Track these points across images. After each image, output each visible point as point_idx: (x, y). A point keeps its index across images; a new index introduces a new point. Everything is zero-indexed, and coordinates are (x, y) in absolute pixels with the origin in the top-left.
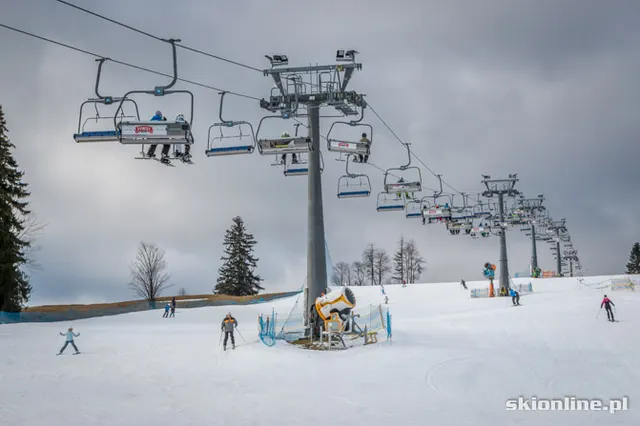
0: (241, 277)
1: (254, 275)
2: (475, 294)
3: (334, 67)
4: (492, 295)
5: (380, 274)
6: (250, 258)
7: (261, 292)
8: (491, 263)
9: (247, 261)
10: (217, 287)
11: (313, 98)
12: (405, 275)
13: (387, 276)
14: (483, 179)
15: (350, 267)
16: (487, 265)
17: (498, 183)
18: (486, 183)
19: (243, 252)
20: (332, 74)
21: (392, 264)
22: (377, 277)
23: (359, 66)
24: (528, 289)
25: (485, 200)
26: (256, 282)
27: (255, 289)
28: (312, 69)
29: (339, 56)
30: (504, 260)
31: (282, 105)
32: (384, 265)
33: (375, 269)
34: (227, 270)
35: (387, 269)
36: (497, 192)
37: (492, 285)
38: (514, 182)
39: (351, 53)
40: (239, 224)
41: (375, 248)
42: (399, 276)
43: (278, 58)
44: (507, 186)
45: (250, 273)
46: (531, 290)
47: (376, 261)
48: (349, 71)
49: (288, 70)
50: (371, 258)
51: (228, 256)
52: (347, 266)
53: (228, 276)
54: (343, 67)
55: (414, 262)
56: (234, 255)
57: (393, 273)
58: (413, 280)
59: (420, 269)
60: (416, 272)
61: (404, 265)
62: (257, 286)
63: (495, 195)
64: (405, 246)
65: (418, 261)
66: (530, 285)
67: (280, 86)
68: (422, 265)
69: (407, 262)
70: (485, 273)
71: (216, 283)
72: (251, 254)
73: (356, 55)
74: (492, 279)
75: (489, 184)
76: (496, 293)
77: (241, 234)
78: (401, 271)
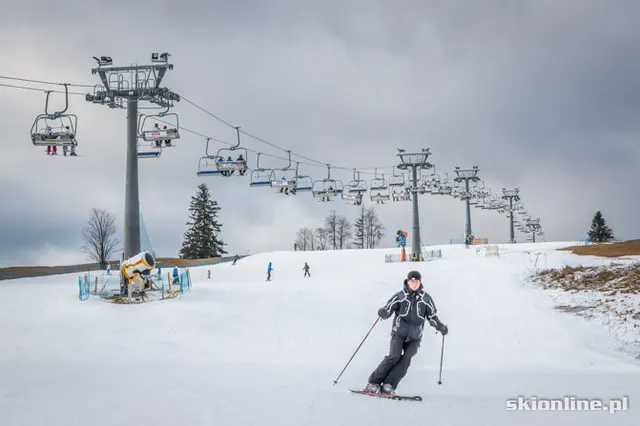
0: (205, 241)
1: (218, 239)
2: (389, 259)
3: (150, 67)
4: (404, 260)
5: (341, 240)
6: (214, 224)
7: (224, 255)
8: (404, 230)
9: (212, 227)
10: (182, 251)
11: (132, 93)
12: (366, 241)
13: (347, 241)
14: (398, 153)
15: (313, 231)
16: (399, 233)
17: (412, 157)
18: (401, 156)
19: (207, 217)
20: (147, 73)
21: (353, 230)
22: (338, 242)
23: (171, 67)
24: (438, 254)
25: (398, 171)
26: (220, 246)
27: (219, 253)
28: (132, 68)
29: (154, 57)
30: (417, 229)
31: (107, 99)
32: (345, 230)
33: (337, 234)
34: (192, 235)
35: (348, 235)
36: (411, 165)
37: (404, 251)
38: (427, 156)
39: (165, 56)
40: (204, 191)
41: (337, 214)
42: (360, 242)
43: (104, 59)
44: (420, 159)
45: (214, 238)
46: (440, 256)
47: (337, 227)
48: (162, 70)
49: (112, 69)
50: (333, 224)
51: (193, 221)
52: (310, 232)
53: (192, 240)
54: (157, 68)
55: (373, 228)
56: (199, 220)
57: (354, 238)
58: (372, 245)
59: (379, 235)
60: (376, 238)
61: (365, 231)
62: (221, 251)
63: (409, 167)
64: (365, 213)
65: (378, 227)
66: (440, 252)
67: (105, 83)
68: (381, 232)
69: (368, 228)
70: (398, 240)
71: (182, 247)
72: (215, 219)
73: (169, 58)
74: (404, 246)
75: (404, 157)
76: (408, 258)
77: (206, 201)
78: (361, 237)
